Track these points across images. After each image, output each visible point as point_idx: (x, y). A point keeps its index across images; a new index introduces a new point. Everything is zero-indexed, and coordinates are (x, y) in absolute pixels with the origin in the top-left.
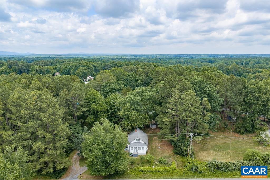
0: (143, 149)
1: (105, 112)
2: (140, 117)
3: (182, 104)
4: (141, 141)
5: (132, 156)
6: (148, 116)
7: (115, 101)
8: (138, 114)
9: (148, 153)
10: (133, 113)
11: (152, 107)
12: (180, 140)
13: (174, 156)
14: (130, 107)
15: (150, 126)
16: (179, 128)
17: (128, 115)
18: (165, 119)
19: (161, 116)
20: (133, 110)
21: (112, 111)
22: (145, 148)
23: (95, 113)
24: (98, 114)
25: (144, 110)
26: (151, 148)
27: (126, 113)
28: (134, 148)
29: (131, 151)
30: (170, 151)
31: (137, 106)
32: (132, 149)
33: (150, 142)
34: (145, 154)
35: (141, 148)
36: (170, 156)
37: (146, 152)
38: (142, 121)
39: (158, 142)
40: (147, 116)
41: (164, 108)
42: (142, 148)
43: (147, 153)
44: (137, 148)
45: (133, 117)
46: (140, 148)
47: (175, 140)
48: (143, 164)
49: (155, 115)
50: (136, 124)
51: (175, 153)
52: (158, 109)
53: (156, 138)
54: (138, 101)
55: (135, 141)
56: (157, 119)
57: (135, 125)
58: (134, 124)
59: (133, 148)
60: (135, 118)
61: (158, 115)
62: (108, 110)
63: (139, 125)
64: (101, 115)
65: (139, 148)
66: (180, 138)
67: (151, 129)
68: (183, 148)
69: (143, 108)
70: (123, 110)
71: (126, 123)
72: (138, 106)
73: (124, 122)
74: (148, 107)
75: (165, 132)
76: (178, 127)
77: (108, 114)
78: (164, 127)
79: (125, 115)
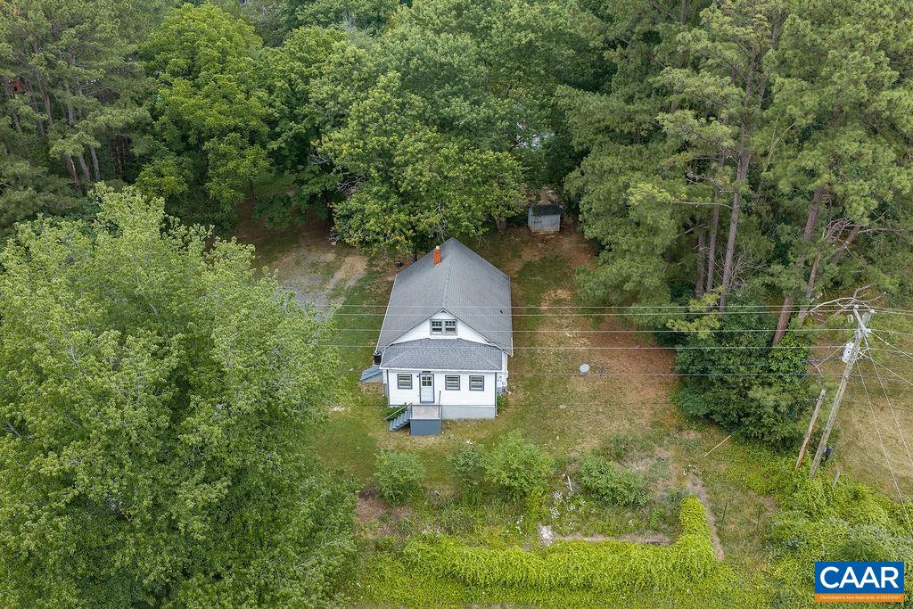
0: (477, 383)
1: (254, 137)
2: (464, 171)
3: (812, 67)
4: (463, 332)
5: (407, 426)
6: (519, 159)
7: (313, 69)
8: (451, 148)
9: (507, 405)
10: (421, 145)
11: (542, 107)
12: (740, 334)
13: (685, 435)
14: (403, 105)
15: (526, 221)
16: (737, 249)
17: (385, 154)
18: (642, 190)
19: (608, 162)
20: (418, 126)
21: (299, 128)
22: (489, 382)
23: (192, 140)
24: (207, 145)
25: (489, 122)
26: (533, 365)
27: (373, 141)
28: (416, 381)
29: (397, 397)
30: (651, 393)
31: (445, 96)
32: (404, 381)
33: (522, 324)
34: (491, 414)
35: (465, 381)
36: (659, 433)
37: (499, 404)
38: (477, 196)
39: (575, 324)
40: (509, 161)
41: (632, 107)
42: (472, 379)
43: (501, 403)
44: (439, 381)
45: (419, 166)
46: (457, 379)
47: (703, 333)
48: (473, 504)
49: (565, 158)
50: (435, 218)
51: (696, 418)
52: (585, 116)
53: (562, 294)
54: (456, 60)
55: (424, 331)
56: (573, 181)
57: (430, 219)
58: (427, 213)
59: (409, 378)
60: (428, 176)
61: (586, 153)
62: (272, 123)
63: (456, 221)
64: (224, 155)
65: (448, 378)
66: (736, 319)
67: (534, 238)
68: (757, 393)
69: (484, 111)
70: (353, 124)
71: (372, 206)
72: (455, 94)
73: (359, 200)
74: (519, 100)
75: (635, 278)
76: (731, 245)
77: (274, 145)
78: (624, 240)
79: (366, 157)
